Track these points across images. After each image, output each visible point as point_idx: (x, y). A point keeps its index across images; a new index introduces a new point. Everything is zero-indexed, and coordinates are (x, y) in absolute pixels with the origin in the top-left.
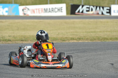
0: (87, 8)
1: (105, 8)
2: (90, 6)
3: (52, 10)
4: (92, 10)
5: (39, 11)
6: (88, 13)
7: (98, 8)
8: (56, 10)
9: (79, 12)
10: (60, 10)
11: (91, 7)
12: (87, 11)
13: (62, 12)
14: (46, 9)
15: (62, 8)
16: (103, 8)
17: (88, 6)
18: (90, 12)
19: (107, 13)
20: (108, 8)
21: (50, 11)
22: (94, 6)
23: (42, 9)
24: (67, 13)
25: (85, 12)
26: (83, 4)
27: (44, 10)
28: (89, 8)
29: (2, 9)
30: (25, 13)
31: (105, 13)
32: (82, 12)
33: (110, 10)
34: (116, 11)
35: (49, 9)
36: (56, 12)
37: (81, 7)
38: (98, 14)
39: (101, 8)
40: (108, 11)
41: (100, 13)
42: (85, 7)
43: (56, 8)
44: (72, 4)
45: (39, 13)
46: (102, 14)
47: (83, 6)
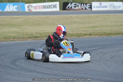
0: (75, 4)
1: (88, 5)
2: (76, 3)
3: (49, 7)
4: (78, 6)
5: (40, 7)
6: (75, 8)
7: (82, 5)
8: (52, 6)
9: (69, 7)
10: (55, 6)
11: (78, 4)
12: (75, 7)
13: (56, 8)
14: (45, 6)
15: (56, 5)
16: (86, 4)
17: (75, 3)
18: (77, 8)
19: (89, 8)
20: (90, 5)
21: (47, 8)
22: (79, 3)
23: (42, 6)
24: (60, 9)
25: (73, 8)
26: (71, 2)
27: (43, 7)
28: (76, 5)
29: (12, 7)
30: (30, 9)
31: (87, 8)
32: (71, 8)
33: (91, 6)
34: (95, 7)
35: (47, 6)
36: (52, 8)
37: (70, 4)
38: (82, 9)
39: (85, 5)
40: (90, 7)
41: (84, 8)
42: (73, 4)
43: (52, 5)
44: (64, 2)
45: (40, 9)
46: (86, 9)
47: (71, 3)
